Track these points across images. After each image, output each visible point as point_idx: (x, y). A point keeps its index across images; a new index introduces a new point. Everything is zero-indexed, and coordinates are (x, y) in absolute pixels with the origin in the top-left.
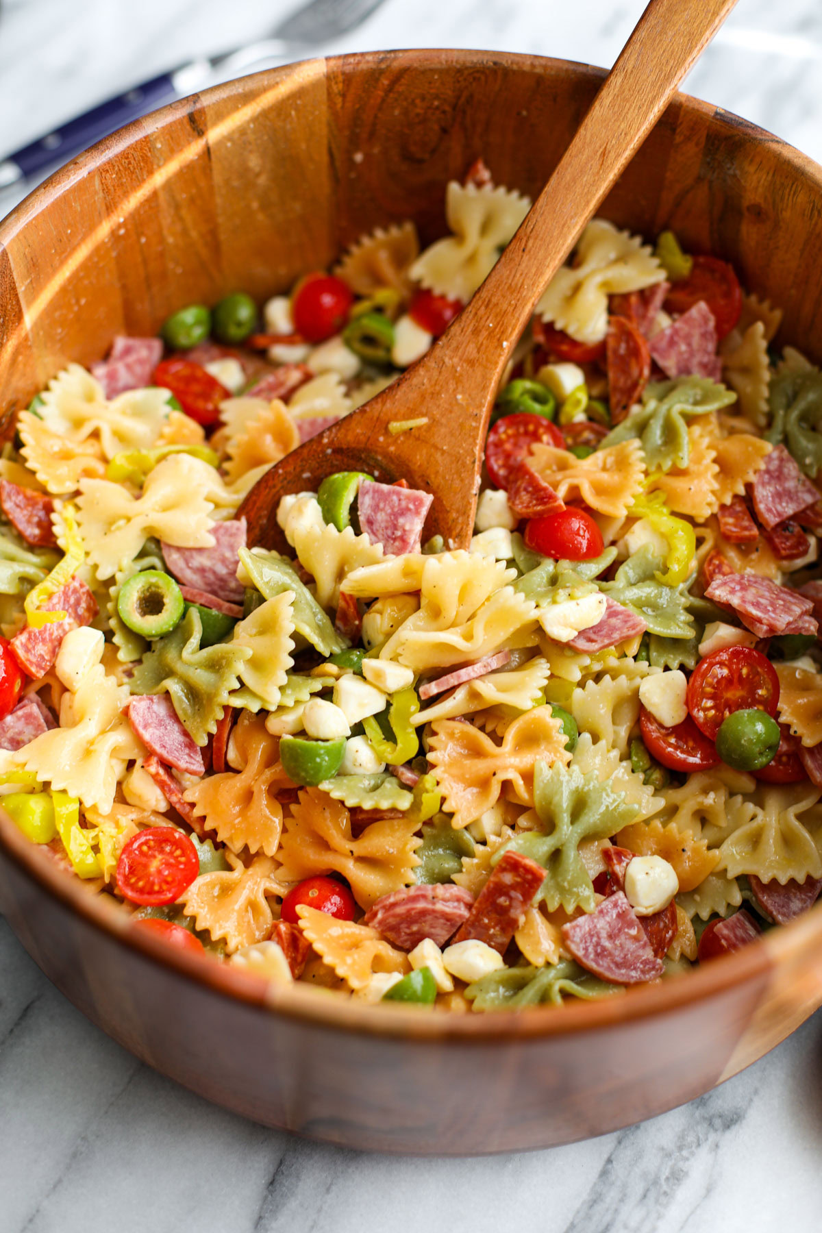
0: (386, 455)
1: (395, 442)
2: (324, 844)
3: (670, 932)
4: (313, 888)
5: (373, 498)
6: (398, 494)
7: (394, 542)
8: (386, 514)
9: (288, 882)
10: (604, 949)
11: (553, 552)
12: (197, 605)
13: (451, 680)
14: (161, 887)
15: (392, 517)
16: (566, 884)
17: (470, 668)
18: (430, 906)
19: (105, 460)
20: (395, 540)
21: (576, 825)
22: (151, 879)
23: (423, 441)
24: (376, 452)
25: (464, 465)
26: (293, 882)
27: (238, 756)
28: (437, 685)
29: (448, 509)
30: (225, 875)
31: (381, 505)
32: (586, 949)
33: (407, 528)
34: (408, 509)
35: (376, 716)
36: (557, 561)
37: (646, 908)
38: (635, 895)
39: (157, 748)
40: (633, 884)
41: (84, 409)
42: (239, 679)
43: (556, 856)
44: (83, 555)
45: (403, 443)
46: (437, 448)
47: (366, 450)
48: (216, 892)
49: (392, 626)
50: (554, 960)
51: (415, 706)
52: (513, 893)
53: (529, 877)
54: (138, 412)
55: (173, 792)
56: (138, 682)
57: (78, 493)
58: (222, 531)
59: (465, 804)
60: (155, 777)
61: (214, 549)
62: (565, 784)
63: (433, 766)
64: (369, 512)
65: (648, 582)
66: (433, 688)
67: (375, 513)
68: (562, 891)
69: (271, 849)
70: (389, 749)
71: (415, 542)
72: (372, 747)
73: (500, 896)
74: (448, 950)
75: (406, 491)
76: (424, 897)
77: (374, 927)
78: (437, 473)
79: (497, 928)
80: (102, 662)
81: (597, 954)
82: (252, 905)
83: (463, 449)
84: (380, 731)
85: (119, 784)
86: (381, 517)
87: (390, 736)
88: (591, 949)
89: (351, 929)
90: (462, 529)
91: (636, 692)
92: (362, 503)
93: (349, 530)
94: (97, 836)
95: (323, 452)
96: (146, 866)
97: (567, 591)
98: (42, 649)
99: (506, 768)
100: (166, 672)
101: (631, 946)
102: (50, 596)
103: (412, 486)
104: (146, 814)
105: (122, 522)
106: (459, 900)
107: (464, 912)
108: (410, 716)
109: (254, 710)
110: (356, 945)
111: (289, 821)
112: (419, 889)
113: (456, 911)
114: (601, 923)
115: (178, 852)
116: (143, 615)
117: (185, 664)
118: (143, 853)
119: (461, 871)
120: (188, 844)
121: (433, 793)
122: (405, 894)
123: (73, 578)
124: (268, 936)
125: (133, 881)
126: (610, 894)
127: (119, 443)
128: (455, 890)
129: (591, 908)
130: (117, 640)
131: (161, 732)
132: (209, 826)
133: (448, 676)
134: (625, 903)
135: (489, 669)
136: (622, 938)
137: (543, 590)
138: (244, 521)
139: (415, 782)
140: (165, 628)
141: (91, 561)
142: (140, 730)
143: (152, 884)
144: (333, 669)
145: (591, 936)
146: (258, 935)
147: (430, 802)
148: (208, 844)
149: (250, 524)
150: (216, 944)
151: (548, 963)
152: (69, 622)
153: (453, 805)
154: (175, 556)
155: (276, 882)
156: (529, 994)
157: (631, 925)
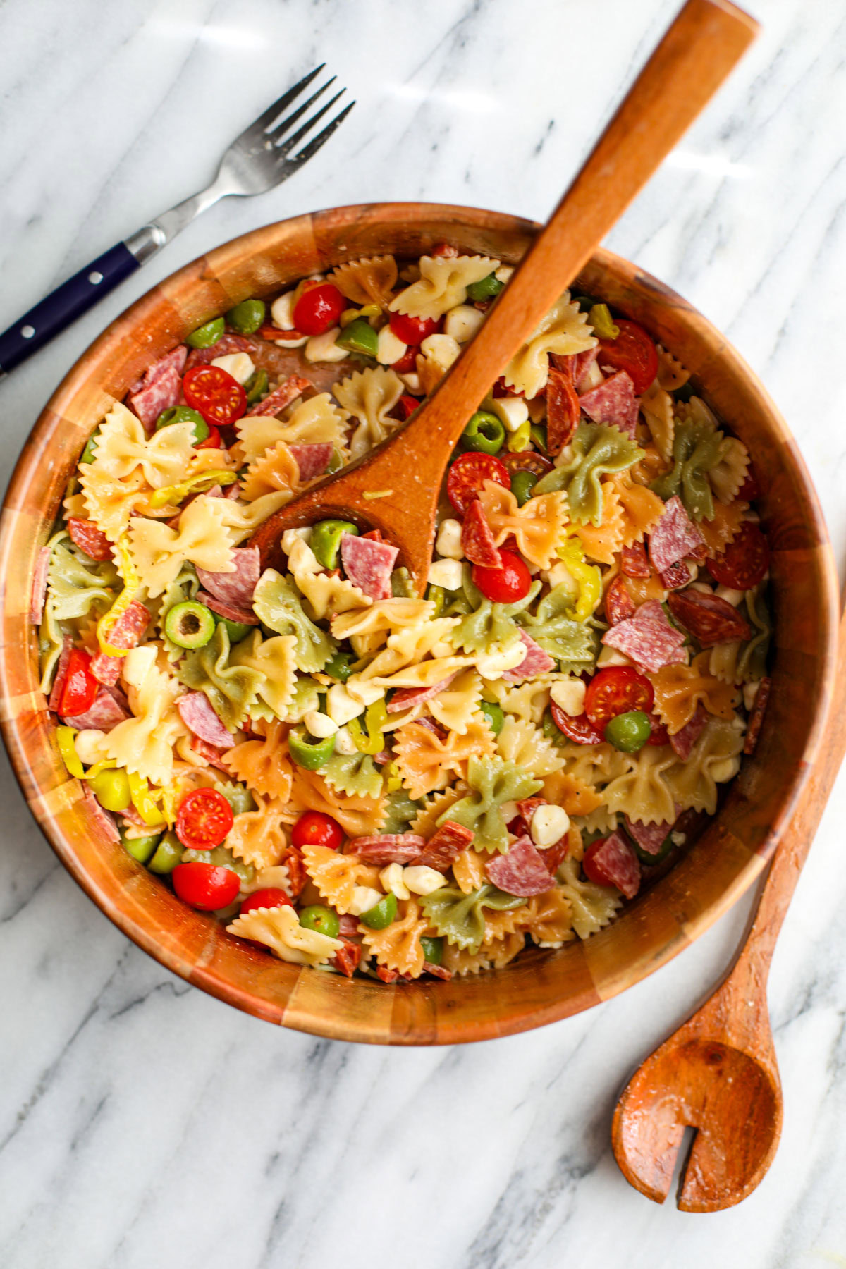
0: (362, 511)
1: (368, 505)
2: (321, 797)
3: (563, 853)
4: (313, 824)
5: (353, 549)
6: (372, 546)
7: (370, 585)
8: (364, 562)
9: (297, 812)
10: (514, 877)
12: (224, 619)
13: (409, 703)
14: (207, 837)
15: (368, 565)
16: (488, 837)
17: (425, 693)
18: (394, 851)
19: (148, 488)
20: (370, 583)
21: (497, 797)
22: (201, 832)
23: (391, 506)
24: (355, 509)
25: (422, 524)
26: (300, 812)
27: (259, 728)
28: (400, 706)
29: (411, 553)
30: (253, 815)
31: (360, 555)
32: (501, 879)
33: (379, 575)
34: (380, 560)
35: (358, 717)
36: (493, 602)
37: (547, 845)
38: (537, 838)
39: (200, 736)
40: (536, 832)
41: (128, 448)
42: (258, 695)
43: (482, 818)
44: (137, 581)
45: (374, 506)
46: (400, 511)
47: (346, 506)
48: (246, 827)
49: (370, 651)
50: (478, 885)
51: (384, 717)
52: (451, 846)
53: (462, 839)
54: (171, 444)
55: (214, 759)
56: (184, 676)
57: (130, 529)
58: (241, 558)
59: (419, 782)
60: (202, 755)
61: (236, 573)
62: (489, 772)
63: (397, 755)
64: (351, 559)
65: (561, 617)
66: (396, 707)
67: (355, 560)
68: (484, 840)
69: (286, 797)
70: (364, 742)
71: (386, 584)
72: (353, 739)
73: (442, 847)
74: (408, 869)
75: (378, 544)
76: (390, 844)
77: (356, 856)
78: (402, 527)
79: (440, 861)
80: (155, 665)
81: (509, 881)
82: (272, 835)
83: (421, 513)
84: (359, 728)
85: (175, 746)
86: (359, 563)
87: (366, 733)
88: (504, 879)
89: (339, 860)
90: (422, 566)
91: (549, 689)
92: (345, 552)
93: (336, 578)
94: (161, 796)
95: (314, 506)
96: (197, 821)
97: (497, 644)
98: (112, 666)
99: (448, 761)
100: (203, 677)
101: (532, 871)
102: (115, 622)
103: (383, 539)
104: (195, 768)
105: (165, 557)
106: (413, 844)
107: (417, 852)
108: (380, 724)
109: (269, 719)
110: (343, 873)
111: (296, 774)
112: (386, 838)
113: (412, 853)
114: (512, 860)
115: (219, 809)
116: (184, 634)
117: (218, 677)
118: (194, 810)
119: (415, 819)
120: (225, 804)
121: (396, 777)
122: (378, 838)
123: (132, 603)
124: (282, 861)
125: (188, 831)
126: (520, 836)
127: (158, 472)
128: (412, 838)
129: (505, 850)
130: (166, 648)
131: (202, 722)
132: (240, 778)
133: (408, 700)
134: (530, 843)
135: (439, 691)
136: (527, 867)
137: (480, 637)
138: (257, 550)
139: (385, 763)
140: (201, 645)
141: (143, 585)
142: (188, 724)
143: (202, 836)
144: (326, 681)
145: (505, 869)
146: (276, 854)
147: (394, 783)
148: (239, 788)
149: (260, 550)
150: (248, 866)
151: (474, 889)
152: (131, 638)
153: (411, 784)
154: (206, 576)
155: (288, 815)
156: (461, 909)
157: (534, 857)
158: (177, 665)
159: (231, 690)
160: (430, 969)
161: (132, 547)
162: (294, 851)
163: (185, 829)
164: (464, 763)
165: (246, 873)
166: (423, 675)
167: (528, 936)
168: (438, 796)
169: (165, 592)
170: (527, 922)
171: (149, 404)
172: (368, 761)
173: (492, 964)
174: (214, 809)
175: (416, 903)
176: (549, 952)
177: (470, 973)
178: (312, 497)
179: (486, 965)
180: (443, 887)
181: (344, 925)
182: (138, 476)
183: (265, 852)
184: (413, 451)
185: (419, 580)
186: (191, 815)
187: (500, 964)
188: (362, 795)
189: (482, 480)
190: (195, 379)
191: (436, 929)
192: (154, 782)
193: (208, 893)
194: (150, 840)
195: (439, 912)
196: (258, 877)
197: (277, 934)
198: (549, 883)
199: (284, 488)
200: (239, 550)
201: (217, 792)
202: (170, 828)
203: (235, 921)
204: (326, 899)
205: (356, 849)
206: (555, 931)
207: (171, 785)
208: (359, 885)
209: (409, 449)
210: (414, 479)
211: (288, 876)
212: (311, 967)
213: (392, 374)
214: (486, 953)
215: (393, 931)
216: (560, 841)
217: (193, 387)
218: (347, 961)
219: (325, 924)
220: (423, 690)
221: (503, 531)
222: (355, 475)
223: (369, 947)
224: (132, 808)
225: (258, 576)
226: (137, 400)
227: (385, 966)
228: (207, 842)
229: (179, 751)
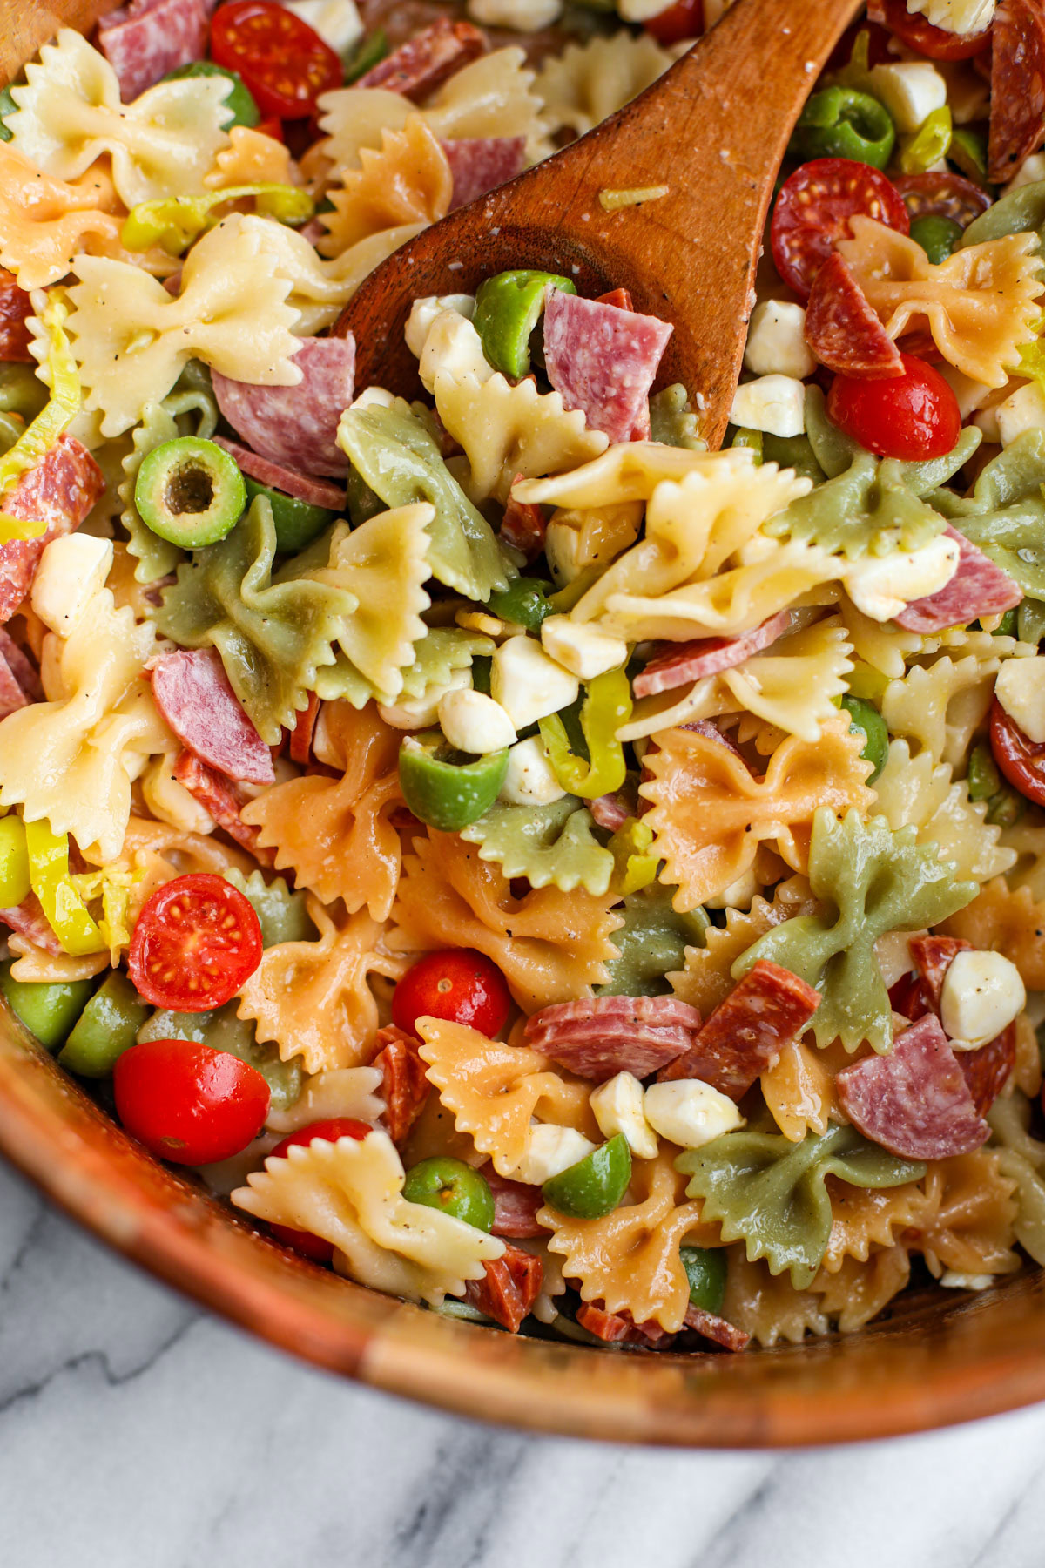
0: (594, 243)
1: (609, 225)
2: (464, 909)
3: (1004, 1068)
4: (444, 976)
5: (570, 324)
6: (613, 319)
7: (605, 406)
8: (592, 355)
9: (405, 952)
10: (900, 1109)
11: (875, 445)
12: (269, 489)
13: (686, 670)
14: (200, 984)
15: (603, 361)
16: (848, 1009)
17: (721, 652)
18: (631, 1035)
19: (119, 209)
20: (606, 401)
21: (873, 916)
22: (185, 970)
23: (660, 225)
24: (577, 238)
26: (412, 952)
27: (331, 747)
28: (664, 678)
29: (698, 343)
30: (306, 949)
31: (584, 338)
32: (872, 1113)
33: (627, 383)
34: (632, 350)
35: (562, 714)
36: (880, 458)
37: (971, 1041)
38: (956, 1022)
39: (198, 747)
40: (955, 1005)
41: (85, 117)
42: (336, 647)
43: (836, 965)
44: (79, 394)
45: (624, 226)
46: (682, 239)
47: (558, 231)
48: (289, 976)
49: (596, 556)
50: (820, 1125)
51: (623, 708)
52: (763, 1025)
53: (792, 1006)
54: (178, 120)
55: (224, 811)
56: (170, 618)
57: (70, 280)
58: (313, 357)
59: (696, 873)
60: (196, 793)
61: (300, 388)
62: (860, 851)
63: (649, 806)
64: (562, 348)
65: (1029, 503)
66: (656, 682)
67: (573, 350)
68: (841, 1019)
69: (383, 909)
70: (577, 771)
71: (641, 406)
72: (549, 762)
73: (743, 1027)
74: (652, 1088)
75: (626, 314)
76: (622, 1018)
77: (538, 1051)
78: (681, 281)
79: (734, 1067)
80: (107, 585)
81: (888, 1119)
82: (347, 999)
83: (728, 244)
84: (564, 737)
85: (138, 784)
86: (582, 358)
87: (579, 746)
88: (879, 1112)
89: (500, 1056)
90: (720, 377)
91: (993, 679)
92: (551, 332)
93: (529, 385)
94: (100, 885)
95: (485, 231)
96: (177, 946)
97: (898, 534)
98: (8, 571)
99: (767, 820)
100: (213, 613)
101: (940, 1100)
102: (23, 475)
103: (640, 305)
104: (180, 837)
105: (144, 340)
106: (675, 1023)
107: (683, 1043)
108: (615, 724)
109: (360, 702)
110: (508, 1087)
111: (411, 860)
112: (613, 1004)
113: (671, 1041)
114: (899, 1070)
115: (230, 921)
116: (176, 513)
117: (246, 606)
118: (172, 922)
119: (682, 969)
120: (245, 910)
121: (646, 854)
122: (591, 1005)
123: (62, 439)
124: (369, 1056)
125: (156, 968)
126: (917, 1016)
127: (143, 178)
128: (671, 1007)
129: (885, 1044)
130: (134, 548)
131: (204, 716)
132: (281, 863)
133: (684, 665)
134: (938, 1032)
135: (753, 651)
136: (930, 1089)
137: (853, 521)
138: (351, 339)
139: (618, 825)
140: (214, 537)
141: (92, 404)
142: (171, 716)
143: (187, 980)
144: (492, 626)
145: (882, 1090)
146: (355, 1045)
147: (640, 869)
148: (278, 890)
149: (358, 344)
150: (288, 1064)
151: (810, 1134)
152: (55, 519)
153: (678, 873)
154: (234, 396)
155: (387, 957)
156: (778, 1181)
157: (945, 1068)
158: (155, 598)
159: (274, 636)
160: (698, 1323)
161: (73, 323)
162: (396, 1034)
163: (150, 964)
164: (803, 830)
165: (285, 1083)
166: (722, 602)
167: (917, 1260)
168: (734, 917)
169: (140, 424)
170: (921, 1225)
171: (136, 53)
172: (580, 820)
173: (834, 1323)
174: (220, 921)
175: (672, 1168)
176: (964, 1297)
177: (783, 1341)
178: (484, 208)
179: (820, 1324)
180: (733, 1132)
181: (505, 1209)
182: (99, 177)
183: (331, 1035)
184: (721, 88)
185: (712, 413)
186: (163, 930)
187: (852, 1322)
188: (567, 884)
189: (847, 218)
190: (239, 20)
191: (718, 1225)
192: (83, 845)
193: (194, 1112)
194: (68, 992)
195: (725, 1188)
196: (311, 1094)
197: (351, 1212)
198: (974, 1130)
199: (414, 220)
200: (314, 339)
201: (228, 884)
202: (115, 962)
203: (253, 1178)
204: (468, 1138)
205: (541, 1033)
206: (979, 1250)
207: (125, 865)
208: (541, 1122)
209: (712, 85)
210: (720, 158)
211: (379, 1092)
212: (424, 1305)
213: (648, 45)
214: (821, 1297)
215: (621, 1225)
216: (998, 1039)
217: (231, 36)
218: (508, 1291)
219: (466, 1193)
220: (717, 642)
221: (901, 308)
222: (585, 149)
223: (562, 1259)
224: (30, 905)
225: (348, 395)
226: (111, 36)
227: (600, 1303)
228: (198, 994)
229: (147, 797)
